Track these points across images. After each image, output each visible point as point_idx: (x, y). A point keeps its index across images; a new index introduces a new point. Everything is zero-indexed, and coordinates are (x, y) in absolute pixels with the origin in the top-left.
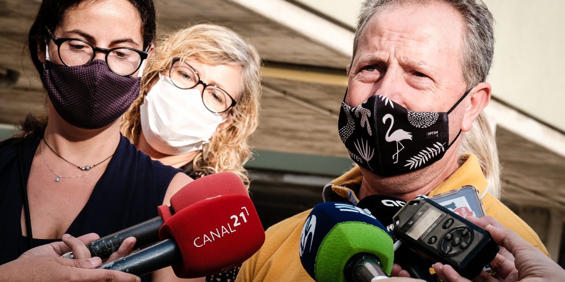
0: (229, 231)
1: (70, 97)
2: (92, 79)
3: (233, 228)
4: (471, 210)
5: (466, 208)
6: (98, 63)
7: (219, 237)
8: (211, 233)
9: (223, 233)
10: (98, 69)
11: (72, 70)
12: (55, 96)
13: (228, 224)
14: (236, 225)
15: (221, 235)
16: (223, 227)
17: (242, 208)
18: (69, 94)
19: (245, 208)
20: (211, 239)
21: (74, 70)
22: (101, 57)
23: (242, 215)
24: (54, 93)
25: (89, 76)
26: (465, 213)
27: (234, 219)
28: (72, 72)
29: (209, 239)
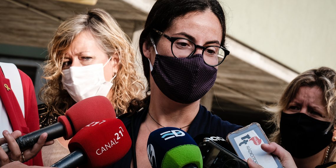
0: (115, 143)
1: (175, 80)
2: (195, 67)
3: (117, 141)
4: (260, 139)
5: (256, 137)
6: (199, 56)
7: (110, 147)
8: (106, 145)
9: (112, 145)
10: (199, 60)
11: (180, 60)
12: (164, 79)
13: (114, 139)
14: (118, 139)
15: (111, 146)
16: (111, 141)
17: (120, 128)
18: (175, 78)
19: (121, 127)
20: (106, 149)
21: (181, 60)
22: (200, 52)
23: (120, 132)
24: (163, 77)
25: (193, 64)
26: (256, 140)
27: (117, 135)
28: (180, 62)
29: (105, 150)
